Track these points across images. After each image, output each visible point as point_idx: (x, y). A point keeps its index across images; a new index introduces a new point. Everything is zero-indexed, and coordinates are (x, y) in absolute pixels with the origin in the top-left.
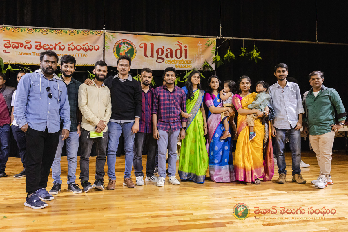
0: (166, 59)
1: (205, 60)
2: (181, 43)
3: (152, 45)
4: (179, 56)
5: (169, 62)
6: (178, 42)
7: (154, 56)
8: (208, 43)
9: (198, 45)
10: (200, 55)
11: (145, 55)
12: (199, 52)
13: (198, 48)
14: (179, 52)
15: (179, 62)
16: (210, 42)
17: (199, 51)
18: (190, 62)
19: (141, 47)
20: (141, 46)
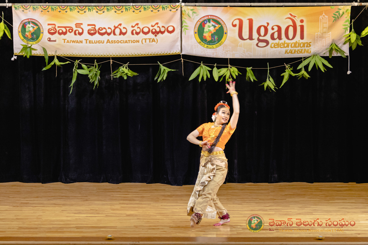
0: (271, 41)
1: (333, 40)
2: (295, 17)
3: (251, 21)
4: (291, 37)
5: (276, 46)
6: (290, 14)
7: (253, 38)
8: (337, 14)
9: (321, 17)
10: (325, 32)
11: (241, 37)
12: (324, 28)
13: (321, 22)
14: (291, 30)
15: (291, 45)
16: (341, 12)
17: (323, 26)
18: (309, 45)
19: (234, 26)
20: (234, 24)
